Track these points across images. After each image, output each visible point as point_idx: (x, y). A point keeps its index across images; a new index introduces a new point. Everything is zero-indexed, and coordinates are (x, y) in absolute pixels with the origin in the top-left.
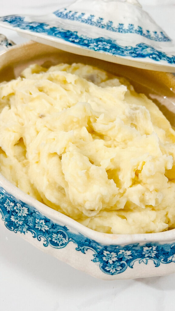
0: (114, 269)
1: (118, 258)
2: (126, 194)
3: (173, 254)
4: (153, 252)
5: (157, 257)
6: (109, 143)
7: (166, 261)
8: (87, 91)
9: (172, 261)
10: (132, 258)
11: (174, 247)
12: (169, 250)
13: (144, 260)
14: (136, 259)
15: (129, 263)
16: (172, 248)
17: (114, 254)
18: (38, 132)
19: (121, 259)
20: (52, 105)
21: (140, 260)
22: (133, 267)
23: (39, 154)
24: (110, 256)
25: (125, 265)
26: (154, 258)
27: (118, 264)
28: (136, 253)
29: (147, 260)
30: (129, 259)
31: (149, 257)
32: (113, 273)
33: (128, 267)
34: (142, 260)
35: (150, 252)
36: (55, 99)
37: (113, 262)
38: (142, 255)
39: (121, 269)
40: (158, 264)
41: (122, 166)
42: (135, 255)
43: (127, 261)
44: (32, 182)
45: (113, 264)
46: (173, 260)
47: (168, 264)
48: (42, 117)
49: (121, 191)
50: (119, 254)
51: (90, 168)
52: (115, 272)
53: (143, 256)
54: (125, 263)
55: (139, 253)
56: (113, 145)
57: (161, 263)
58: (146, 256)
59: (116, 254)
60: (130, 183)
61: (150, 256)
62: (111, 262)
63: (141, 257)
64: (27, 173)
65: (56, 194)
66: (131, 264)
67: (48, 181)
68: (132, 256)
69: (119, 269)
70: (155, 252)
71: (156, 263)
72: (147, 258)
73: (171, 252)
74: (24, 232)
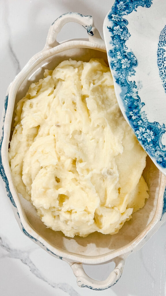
2: (60, 212)
6: (78, 178)
8: (103, 127)
18: (48, 134)
20: (71, 122)
22: (37, 241)
23: (36, 152)
32: (27, 235)
36: (76, 119)
41: (70, 199)
44: (24, 160)
48: (58, 126)
49: (60, 209)
51: (50, 189)
54: (34, 238)
56: (78, 181)
60: (65, 211)
64: (26, 151)
65: (28, 180)
67: (28, 171)
74: (4, 180)
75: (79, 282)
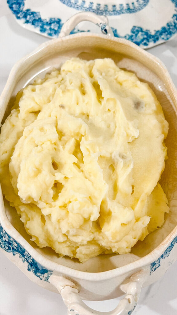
0: (4, 245)
1: (9, 241)
3: (42, 273)
4: (30, 259)
5: (31, 264)
7: (35, 272)
9: (39, 277)
10: (16, 249)
11: (44, 269)
12: (41, 269)
13: (23, 258)
14: (19, 252)
15: (13, 251)
16: (43, 269)
17: (7, 237)
18: (50, 116)
19: (10, 244)
20: (77, 104)
21: (20, 256)
22: (15, 255)
24: (5, 235)
25: (11, 249)
26: (29, 263)
27: (7, 245)
28: (20, 249)
29: (25, 260)
30: (14, 248)
31: (26, 259)
32: (2, 246)
33: (12, 253)
34: (22, 257)
35: (28, 257)
36: (84, 101)
37: (5, 240)
38: (23, 254)
39: (7, 249)
40: (30, 270)
42: (19, 250)
43: (13, 248)
45: (5, 242)
46: (41, 277)
47: (36, 276)
48: (62, 107)
49: (53, 204)
50: (10, 239)
52: (3, 247)
53: (24, 256)
54: (12, 248)
55: (22, 251)
56: (81, 169)
57: (31, 271)
58: (25, 257)
59: (8, 237)
61: (28, 260)
62: (4, 239)
63: (22, 255)
66: (15, 252)
68: (17, 249)
69: (7, 248)
70: (32, 261)
71: (29, 268)
72: (26, 260)
73: (41, 271)
75: (72, 311)
